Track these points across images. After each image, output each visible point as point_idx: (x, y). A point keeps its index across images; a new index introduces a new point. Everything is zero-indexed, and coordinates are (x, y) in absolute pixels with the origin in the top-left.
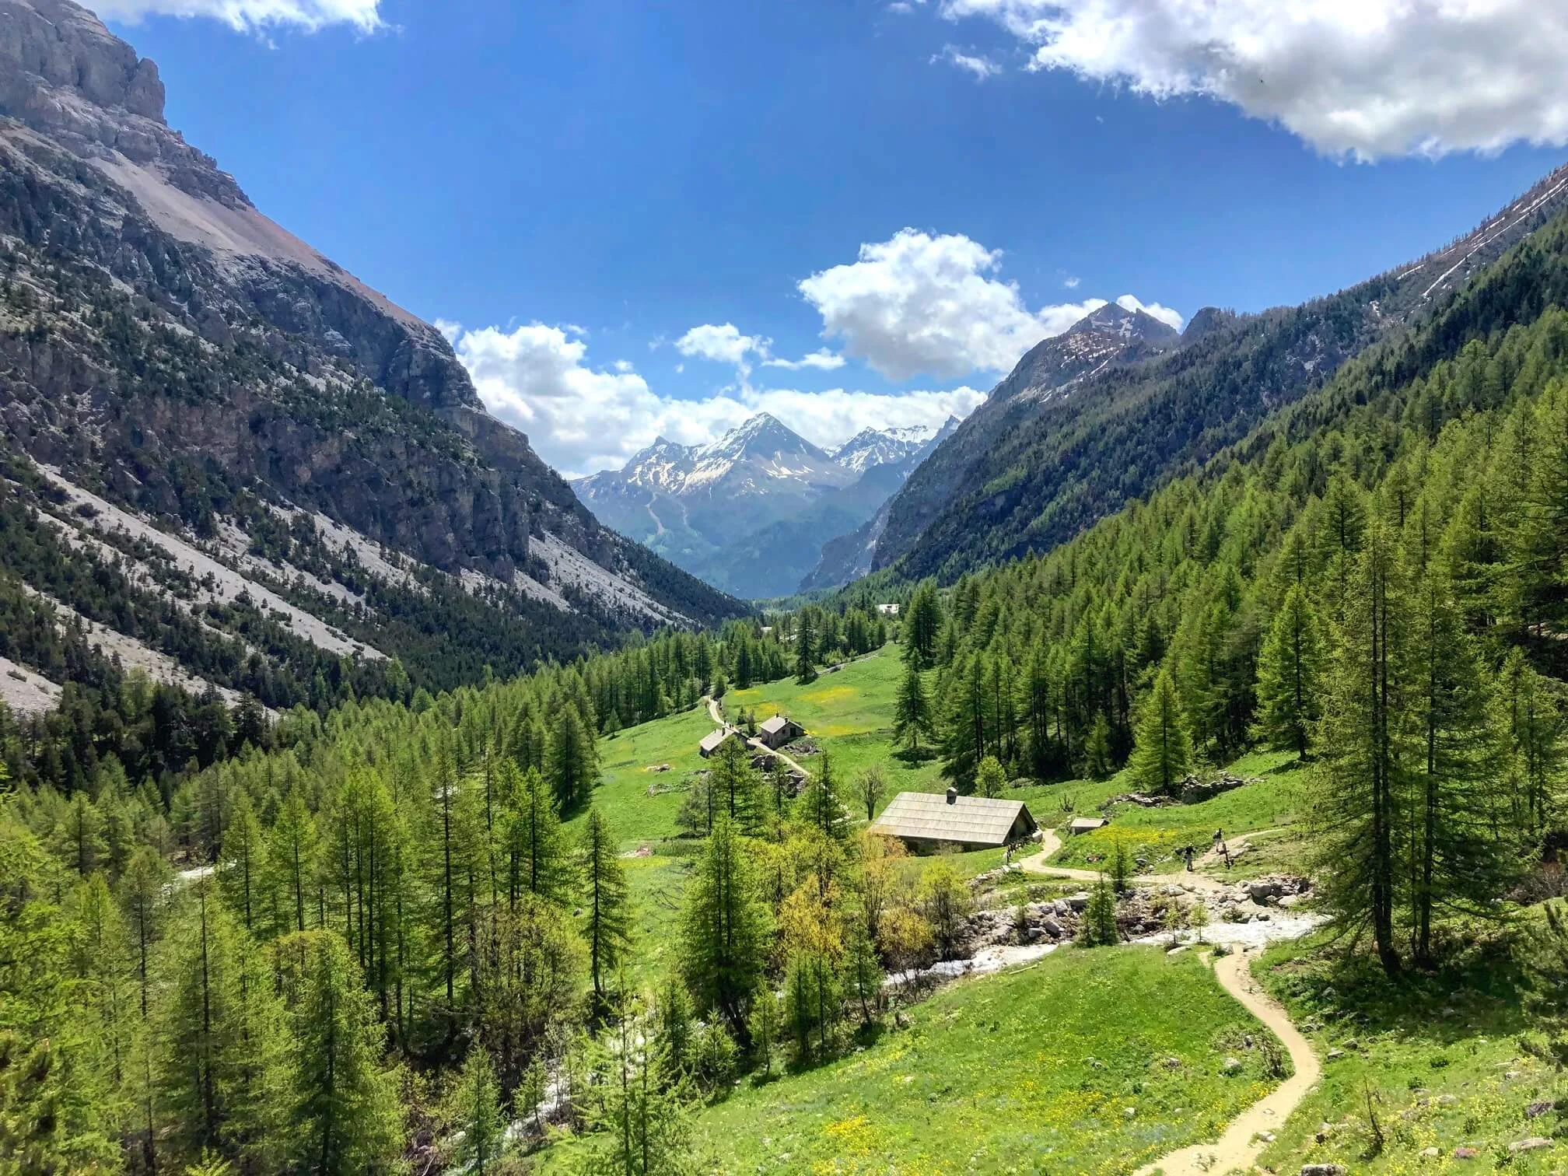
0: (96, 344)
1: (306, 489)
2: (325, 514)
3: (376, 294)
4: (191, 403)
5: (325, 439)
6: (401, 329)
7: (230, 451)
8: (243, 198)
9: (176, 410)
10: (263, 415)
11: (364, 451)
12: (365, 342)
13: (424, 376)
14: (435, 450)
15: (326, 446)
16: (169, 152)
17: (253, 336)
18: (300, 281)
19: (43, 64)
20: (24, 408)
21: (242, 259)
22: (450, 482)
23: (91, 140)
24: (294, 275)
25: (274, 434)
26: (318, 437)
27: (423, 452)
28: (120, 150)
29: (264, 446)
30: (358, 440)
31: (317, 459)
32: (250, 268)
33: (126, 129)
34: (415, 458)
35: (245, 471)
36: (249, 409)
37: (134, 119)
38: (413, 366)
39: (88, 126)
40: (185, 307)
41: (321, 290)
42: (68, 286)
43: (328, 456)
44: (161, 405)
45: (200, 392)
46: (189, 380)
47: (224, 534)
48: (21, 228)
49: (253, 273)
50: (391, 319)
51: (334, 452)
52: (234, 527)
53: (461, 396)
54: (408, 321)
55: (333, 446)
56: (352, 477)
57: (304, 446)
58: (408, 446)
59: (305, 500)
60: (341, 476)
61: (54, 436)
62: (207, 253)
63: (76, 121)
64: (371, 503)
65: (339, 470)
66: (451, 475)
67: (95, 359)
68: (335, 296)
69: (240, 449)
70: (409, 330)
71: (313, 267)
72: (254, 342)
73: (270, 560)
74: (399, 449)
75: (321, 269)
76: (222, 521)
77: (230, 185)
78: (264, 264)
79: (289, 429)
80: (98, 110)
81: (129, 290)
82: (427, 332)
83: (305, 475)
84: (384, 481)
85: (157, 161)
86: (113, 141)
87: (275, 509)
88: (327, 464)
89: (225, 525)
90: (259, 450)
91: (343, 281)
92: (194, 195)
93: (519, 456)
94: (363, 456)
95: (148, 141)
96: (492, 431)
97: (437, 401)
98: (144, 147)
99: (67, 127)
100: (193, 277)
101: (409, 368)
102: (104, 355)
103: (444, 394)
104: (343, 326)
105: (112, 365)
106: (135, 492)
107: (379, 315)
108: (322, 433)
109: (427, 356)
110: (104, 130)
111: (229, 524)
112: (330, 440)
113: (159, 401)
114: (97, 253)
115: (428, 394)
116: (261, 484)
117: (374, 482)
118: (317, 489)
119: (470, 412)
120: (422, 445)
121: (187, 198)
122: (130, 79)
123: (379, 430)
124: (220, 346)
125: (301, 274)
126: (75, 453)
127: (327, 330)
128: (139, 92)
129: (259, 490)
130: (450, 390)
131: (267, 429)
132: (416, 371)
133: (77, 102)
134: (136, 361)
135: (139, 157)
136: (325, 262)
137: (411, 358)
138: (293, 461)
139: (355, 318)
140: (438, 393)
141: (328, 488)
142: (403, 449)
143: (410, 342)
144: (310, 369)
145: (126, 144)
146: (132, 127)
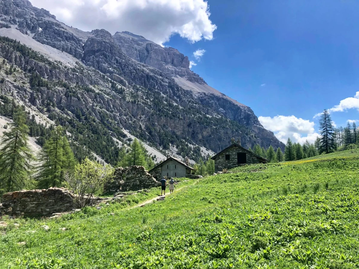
0: (150, 105)
1: (200, 141)
2: (205, 147)
3: (234, 100)
4: (171, 118)
5: (207, 128)
6: (239, 107)
7: (181, 131)
8: (204, 82)
9: (167, 120)
10: (191, 122)
11: (218, 131)
12: (230, 111)
13: (244, 118)
14: (241, 132)
15: (207, 130)
16: (188, 74)
17: (194, 106)
18: (213, 97)
19: (165, 60)
20: (125, 117)
21: (199, 93)
22: (245, 141)
23: (173, 73)
24: (212, 96)
25: (193, 127)
26: (205, 127)
27: (237, 133)
28: (178, 75)
29: (191, 130)
30: (216, 128)
31: (205, 133)
32: (201, 94)
33: (180, 70)
34: (234, 134)
35: (184, 136)
36: (188, 121)
37: (182, 68)
38: (242, 116)
39: (172, 71)
40: (178, 100)
41: (218, 99)
42: (149, 95)
43: (208, 132)
44: (163, 119)
45: (174, 116)
46: (172, 113)
47: (171, 149)
48: (143, 84)
49: (201, 96)
50: (237, 105)
51: (209, 131)
52: (175, 148)
53: (254, 123)
54: (241, 105)
55: (209, 129)
56: (214, 138)
57: (201, 130)
58: (232, 131)
59: (199, 143)
60: (211, 137)
61: (130, 123)
62: (191, 92)
63: (170, 70)
64: (218, 145)
65: (210, 136)
66: (245, 139)
67: (149, 108)
68: (222, 100)
69: (183, 130)
70: (241, 107)
71: (217, 94)
72: (194, 107)
73: (182, 156)
74: (230, 132)
75: (220, 95)
76: (172, 146)
77: (201, 80)
78: (205, 94)
79: (197, 125)
80: (175, 68)
81: (165, 96)
82: (246, 108)
83: (200, 137)
84: (223, 139)
85: (186, 76)
86: (177, 73)
87: (189, 145)
88: (207, 134)
89: (172, 147)
90: (189, 131)
91: (225, 97)
92: (193, 82)
93: (271, 138)
94: (217, 132)
95: (184, 72)
96: (263, 131)
97: (248, 124)
98: (183, 74)
99: (168, 71)
100: (181, 93)
101: (240, 116)
102: (151, 107)
103: (249, 122)
104: (224, 107)
105: (152, 110)
106: (148, 137)
107: (233, 104)
108: (206, 126)
109: (245, 113)
110: (176, 71)
111: (173, 147)
112: (208, 128)
113: (162, 117)
114: (160, 89)
115: (245, 122)
116: (188, 139)
117: (220, 139)
118: (203, 141)
119: (256, 126)
120: (236, 131)
121: (190, 83)
122: (182, 61)
123: (224, 127)
124: (184, 107)
125: (214, 96)
126: (134, 127)
127: (220, 108)
128: (184, 63)
129: (187, 140)
130: (251, 121)
131: (192, 126)
132: (242, 117)
133: (171, 66)
134: (159, 109)
135: (182, 76)
136: (222, 94)
137: (241, 114)
138: (197, 133)
139: (227, 105)
140: (248, 122)
141: (207, 141)
142: (231, 132)
143: (241, 110)
144: (209, 114)
145: (180, 74)
146: (181, 70)
